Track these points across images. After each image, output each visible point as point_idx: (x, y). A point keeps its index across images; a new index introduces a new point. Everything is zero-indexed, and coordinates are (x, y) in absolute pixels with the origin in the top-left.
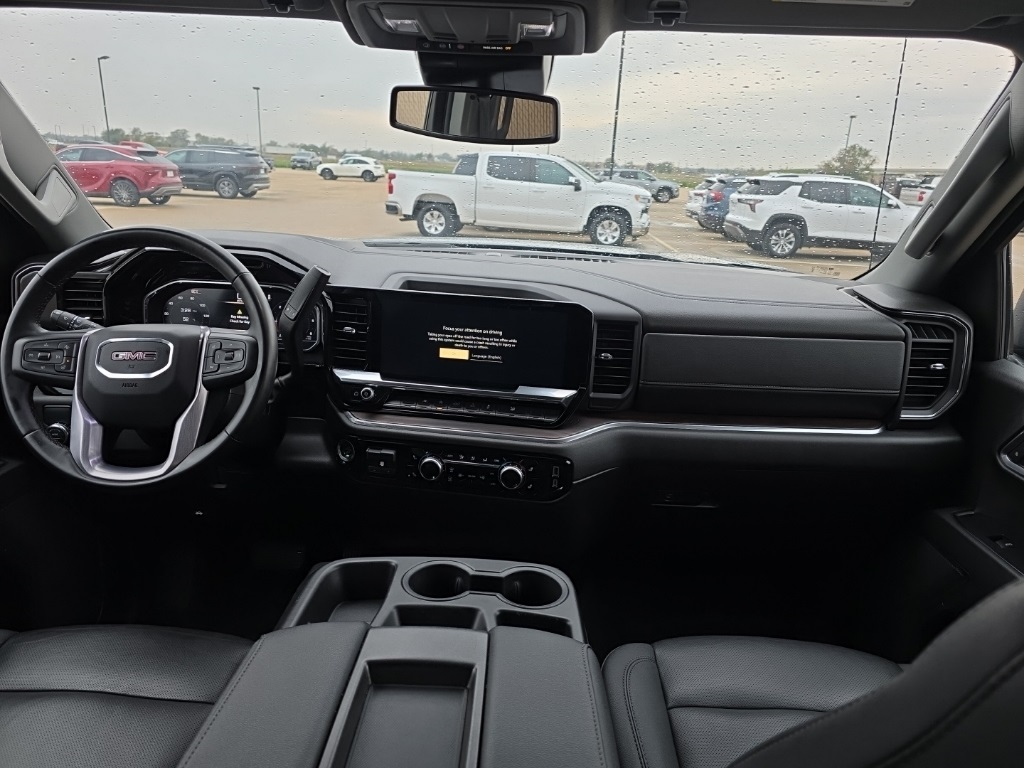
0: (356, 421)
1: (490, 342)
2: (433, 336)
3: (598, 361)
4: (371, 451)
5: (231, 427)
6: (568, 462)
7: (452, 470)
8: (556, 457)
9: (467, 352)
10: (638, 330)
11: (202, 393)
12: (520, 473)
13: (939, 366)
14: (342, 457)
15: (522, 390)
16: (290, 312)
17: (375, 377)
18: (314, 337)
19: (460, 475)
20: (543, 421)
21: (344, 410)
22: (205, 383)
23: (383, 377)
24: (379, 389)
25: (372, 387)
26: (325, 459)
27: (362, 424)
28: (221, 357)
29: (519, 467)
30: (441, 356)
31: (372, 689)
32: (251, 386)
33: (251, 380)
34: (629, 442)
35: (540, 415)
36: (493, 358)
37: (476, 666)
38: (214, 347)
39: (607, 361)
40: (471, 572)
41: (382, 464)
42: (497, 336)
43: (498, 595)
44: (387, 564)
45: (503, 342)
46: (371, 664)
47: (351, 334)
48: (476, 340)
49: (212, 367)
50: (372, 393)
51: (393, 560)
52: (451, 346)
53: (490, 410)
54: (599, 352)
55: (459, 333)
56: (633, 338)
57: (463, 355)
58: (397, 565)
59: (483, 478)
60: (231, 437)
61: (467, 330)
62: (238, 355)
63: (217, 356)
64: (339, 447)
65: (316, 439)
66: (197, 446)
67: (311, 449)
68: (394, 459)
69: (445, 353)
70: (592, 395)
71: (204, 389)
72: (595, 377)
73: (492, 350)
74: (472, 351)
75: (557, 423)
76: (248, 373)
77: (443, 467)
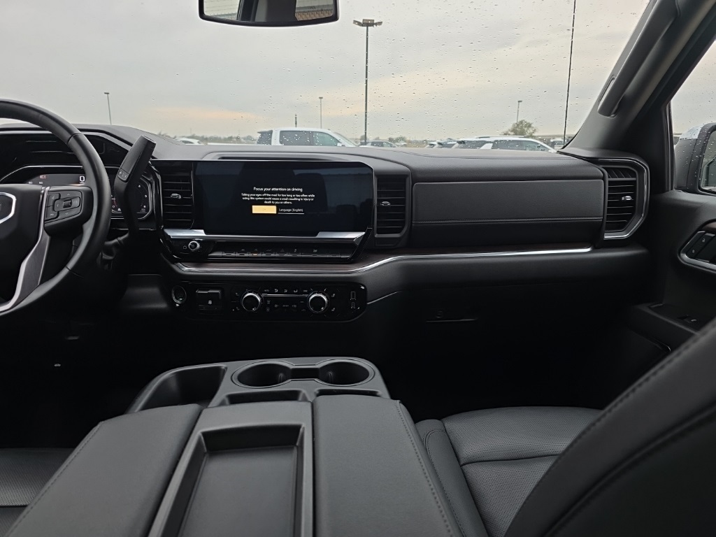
0: (187, 269)
1: (293, 198)
2: (246, 196)
3: (379, 207)
4: (199, 292)
5: (71, 264)
6: (363, 288)
7: (269, 302)
8: (352, 284)
9: (275, 207)
10: (409, 181)
11: (43, 237)
12: (325, 299)
13: (628, 198)
14: (175, 301)
15: (322, 235)
16: (123, 175)
17: (201, 233)
18: (147, 210)
19: (276, 306)
20: (341, 258)
21: (175, 261)
22: (47, 230)
23: (206, 233)
24: (204, 242)
25: (198, 241)
26: (163, 305)
27: (190, 271)
28: (59, 205)
29: (323, 294)
30: (254, 212)
31: (207, 455)
32: (88, 228)
33: (88, 223)
34: (408, 270)
35: (338, 254)
36: (297, 210)
37: (303, 426)
38: (53, 198)
39: (386, 208)
40: (291, 367)
41: (210, 302)
42: (299, 193)
43: (316, 379)
44: (218, 368)
45: (303, 198)
46: (205, 434)
47: (177, 199)
48: (282, 197)
49: (52, 215)
50: (198, 245)
51: (223, 365)
52: (261, 203)
53: (297, 252)
54: (380, 201)
55: (267, 192)
56: (405, 189)
57: (272, 210)
58: (226, 368)
59: (295, 306)
60: (71, 271)
61: (273, 189)
62: (76, 202)
63: (57, 205)
64: (173, 291)
65: (154, 290)
66: (42, 282)
67: (150, 298)
68: (220, 297)
69: (257, 209)
70: (376, 236)
71: (46, 235)
72: (378, 222)
73: (295, 205)
74: (279, 207)
75: (350, 258)
76: (85, 217)
77: (262, 300)
